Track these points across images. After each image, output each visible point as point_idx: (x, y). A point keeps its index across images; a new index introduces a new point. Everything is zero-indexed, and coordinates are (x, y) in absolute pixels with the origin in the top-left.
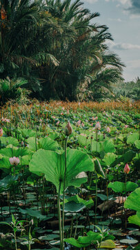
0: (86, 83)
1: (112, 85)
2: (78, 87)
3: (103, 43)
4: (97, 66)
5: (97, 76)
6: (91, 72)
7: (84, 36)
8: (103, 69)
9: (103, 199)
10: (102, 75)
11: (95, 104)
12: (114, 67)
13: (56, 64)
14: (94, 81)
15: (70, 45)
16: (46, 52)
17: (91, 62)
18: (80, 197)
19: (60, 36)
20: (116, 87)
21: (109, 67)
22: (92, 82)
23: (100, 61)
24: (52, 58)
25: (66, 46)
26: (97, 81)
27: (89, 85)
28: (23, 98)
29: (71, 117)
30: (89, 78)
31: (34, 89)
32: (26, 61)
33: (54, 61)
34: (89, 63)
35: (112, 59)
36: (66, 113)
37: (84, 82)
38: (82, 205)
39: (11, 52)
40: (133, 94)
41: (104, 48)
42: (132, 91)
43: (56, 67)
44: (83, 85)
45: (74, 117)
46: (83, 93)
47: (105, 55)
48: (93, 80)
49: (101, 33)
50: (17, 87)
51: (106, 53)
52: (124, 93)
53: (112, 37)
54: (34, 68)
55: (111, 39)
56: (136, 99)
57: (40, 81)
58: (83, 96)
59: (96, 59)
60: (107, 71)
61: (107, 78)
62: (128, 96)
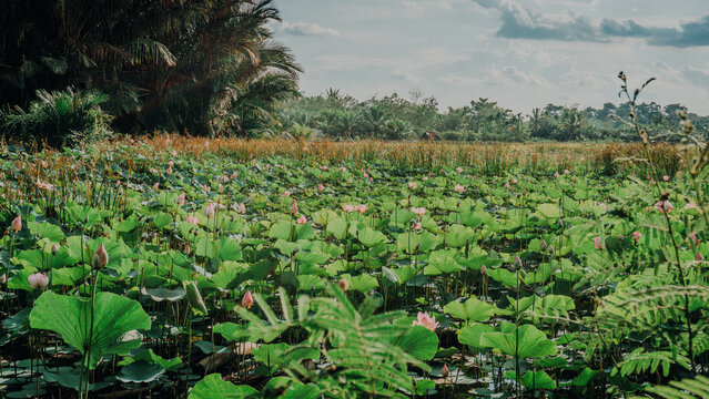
0: (228, 98)
1: (277, 104)
2: (213, 107)
3: (264, 26)
4: (249, 69)
5: (251, 87)
6: (238, 80)
7: (226, 11)
8: (262, 74)
9: (207, 351)
10: (258, 85)
11: (241, 143)
12: (282, 72)
13: (170, 62)
14: (244, 97)
15: (199, 27)
16: (152, 38)
17: (240, 61)
18: (156, 352)
19: (179, 8)
20: (285, 107)
21: (272, 70)
22: (240, 98)
23: (255, 59)
24: (163, 50)
25: (191, 29)
26: (249, 96)
27: (234, 103)
28: (100, 129)
29: (189, 170)
30: (234, 91)
31: (126, 108)
32: (111, 53)
33: (166, 57)
34: (234, 62)
35: (278, 55)
36: (179, 162)
37: (223, 97)
38: (159, 368)
39: (82, 34)
40: (321, 120)
41: (262, 34)
42: (318, 115)
43: (171, 68)
44: (223, 103)
45: (195, 171)
46: (222, 118)
47: (266, 47)
48: (242, 94)
49: (260, 6)
50: (88, 107)
51: (268, 44)
52: (304, 118)
53: (280, 15)
54: (127, 67)
55: (277, 19)
56: (325, 130)
57: (139, 93)
58: (221, 125)
59: (248, 55)
60: (269, 79)
61: (269, 92)
62: (311, 125)
